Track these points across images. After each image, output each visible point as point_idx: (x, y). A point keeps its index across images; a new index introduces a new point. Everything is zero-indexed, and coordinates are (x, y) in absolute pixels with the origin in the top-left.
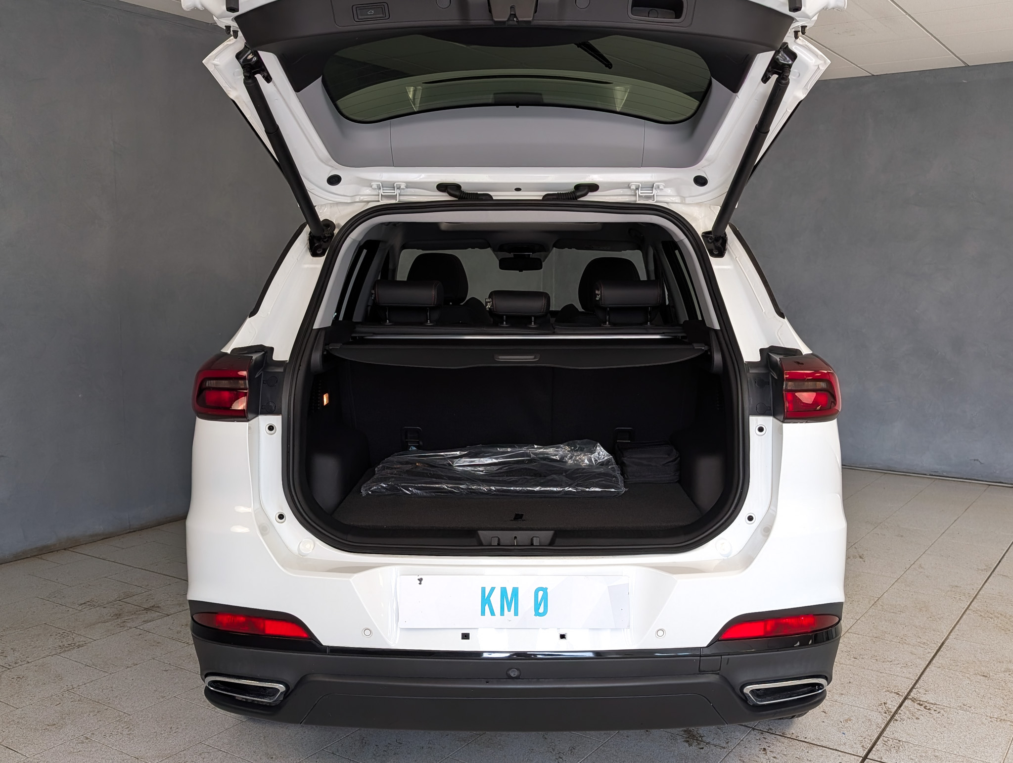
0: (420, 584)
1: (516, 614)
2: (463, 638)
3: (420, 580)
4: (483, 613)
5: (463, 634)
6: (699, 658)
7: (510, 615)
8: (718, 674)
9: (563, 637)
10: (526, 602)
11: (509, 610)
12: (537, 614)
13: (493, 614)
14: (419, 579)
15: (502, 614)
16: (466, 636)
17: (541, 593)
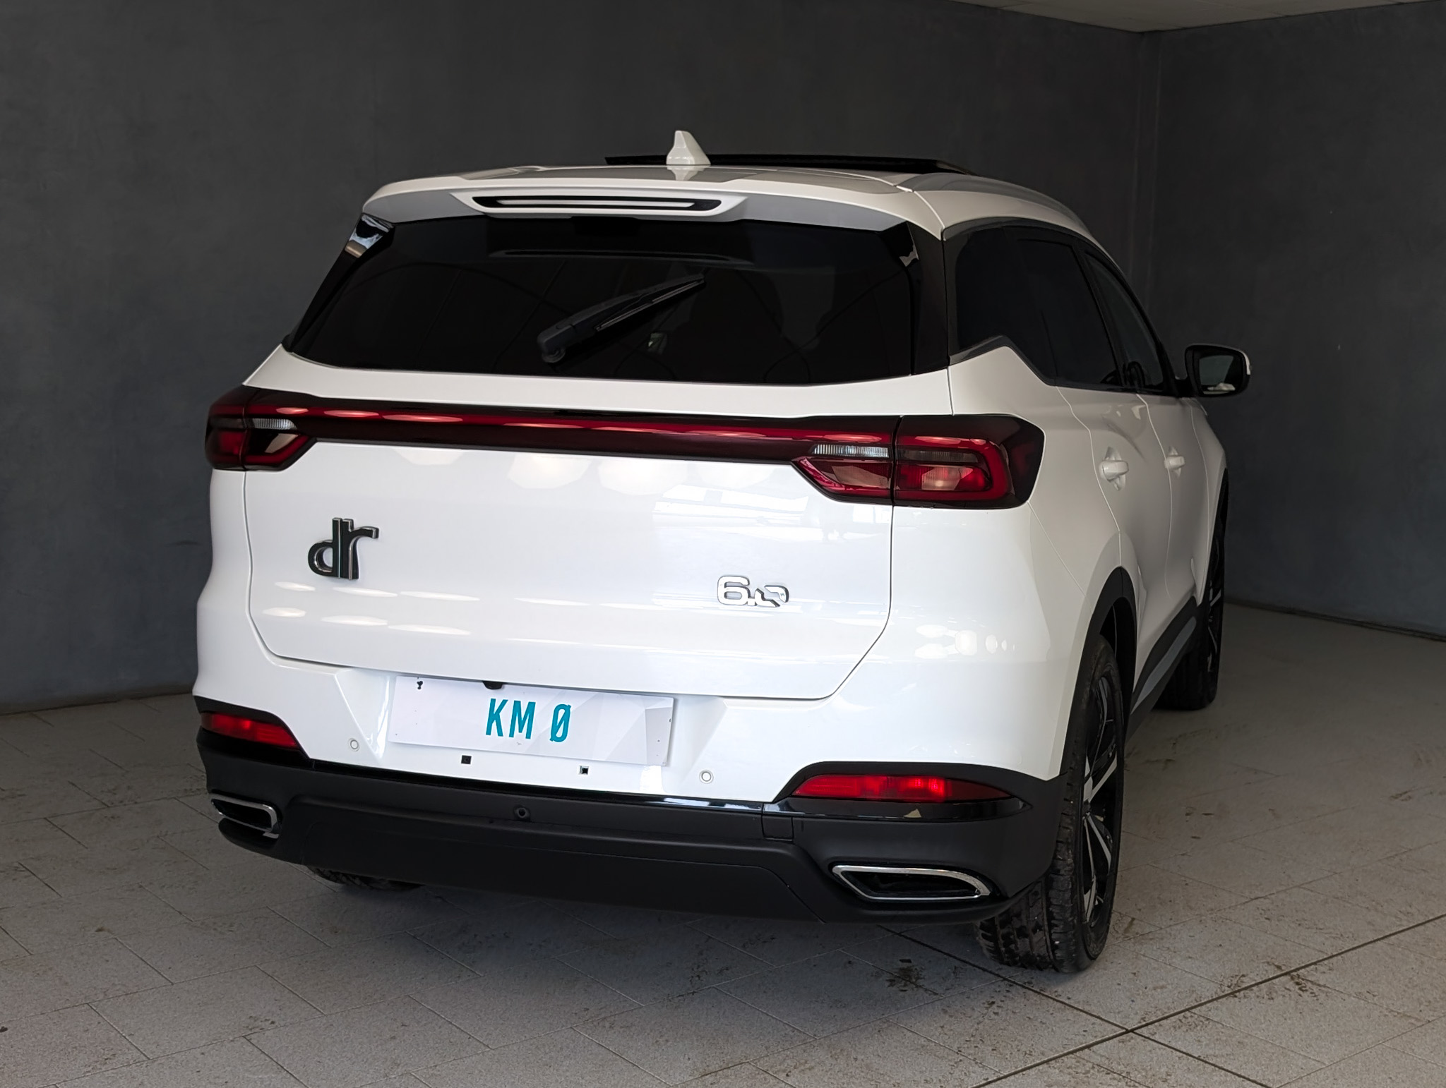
0: (419, 688)
1: (528, 736)
2: (463, 762)
3: (420, 683)
4: (489, 732)
5: (464, 757)
6: (760, 816)
7: (520, 736)
8: (791, 843)
9: (585, 771)
10: (543, 721)
11: (520, 731)
12: (554, 738)
13: (500, 734)
14: (418, 683)
15: (512, 735)
16: (466, 760)
17: (562, 712)
